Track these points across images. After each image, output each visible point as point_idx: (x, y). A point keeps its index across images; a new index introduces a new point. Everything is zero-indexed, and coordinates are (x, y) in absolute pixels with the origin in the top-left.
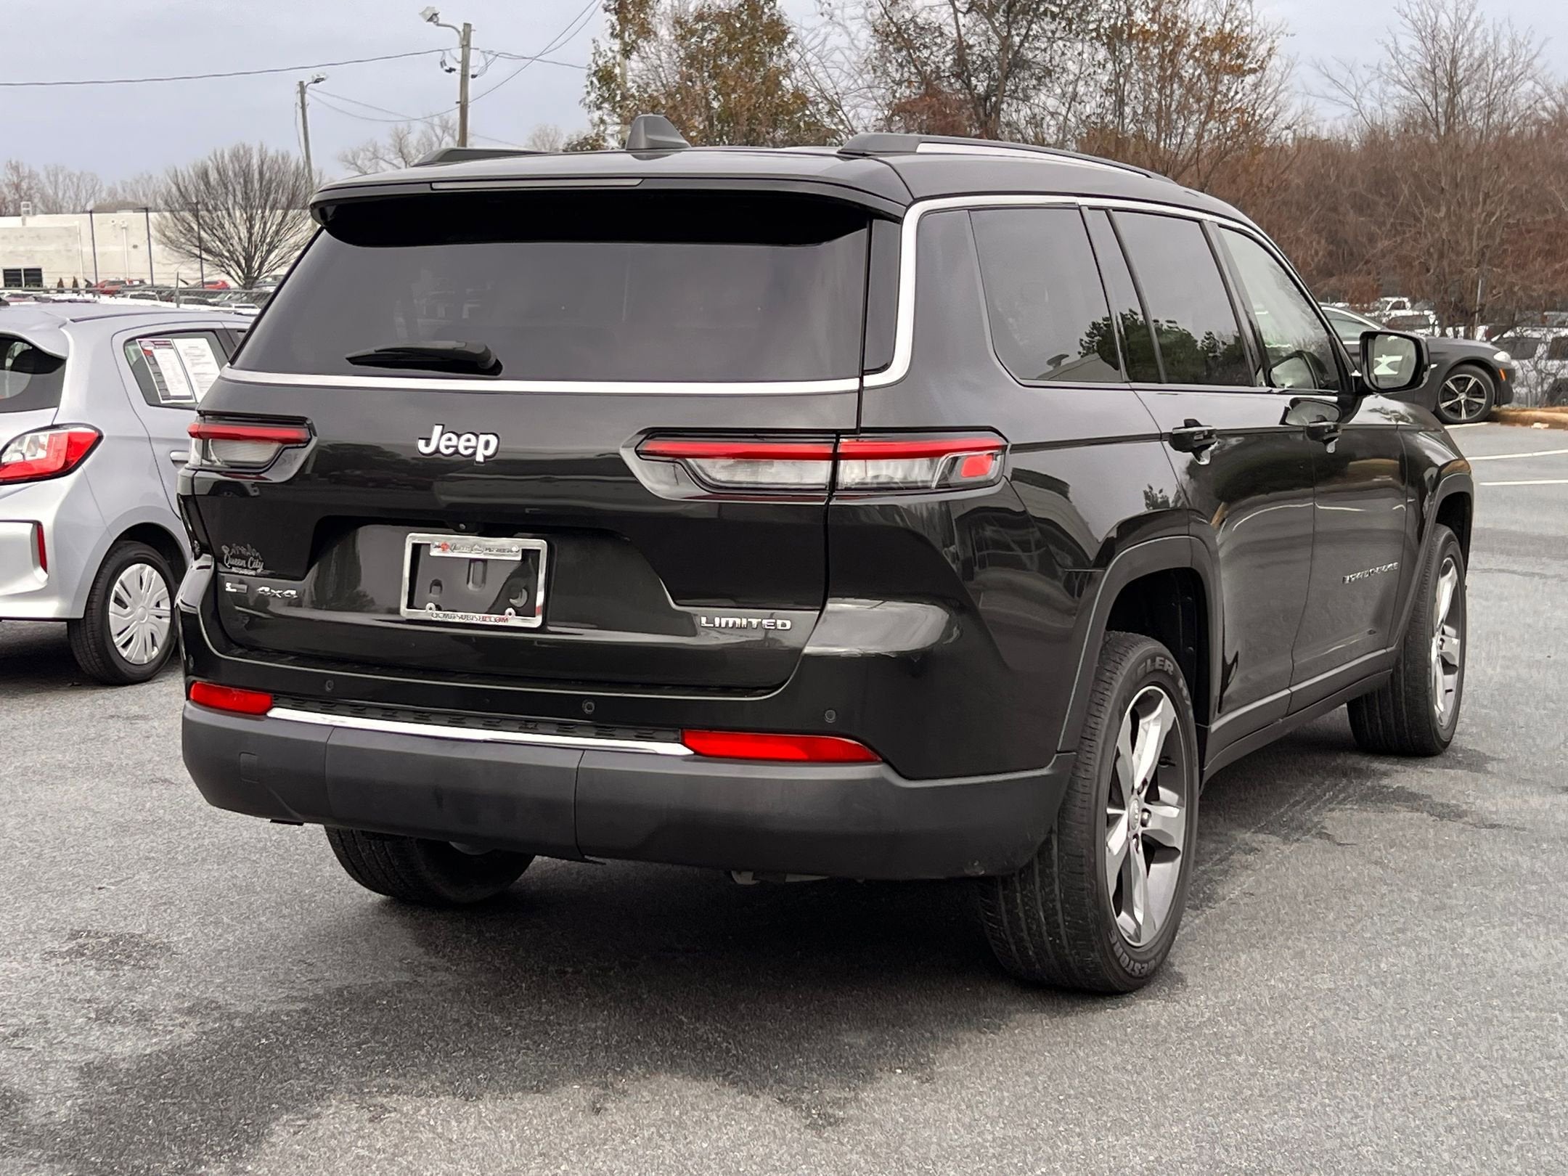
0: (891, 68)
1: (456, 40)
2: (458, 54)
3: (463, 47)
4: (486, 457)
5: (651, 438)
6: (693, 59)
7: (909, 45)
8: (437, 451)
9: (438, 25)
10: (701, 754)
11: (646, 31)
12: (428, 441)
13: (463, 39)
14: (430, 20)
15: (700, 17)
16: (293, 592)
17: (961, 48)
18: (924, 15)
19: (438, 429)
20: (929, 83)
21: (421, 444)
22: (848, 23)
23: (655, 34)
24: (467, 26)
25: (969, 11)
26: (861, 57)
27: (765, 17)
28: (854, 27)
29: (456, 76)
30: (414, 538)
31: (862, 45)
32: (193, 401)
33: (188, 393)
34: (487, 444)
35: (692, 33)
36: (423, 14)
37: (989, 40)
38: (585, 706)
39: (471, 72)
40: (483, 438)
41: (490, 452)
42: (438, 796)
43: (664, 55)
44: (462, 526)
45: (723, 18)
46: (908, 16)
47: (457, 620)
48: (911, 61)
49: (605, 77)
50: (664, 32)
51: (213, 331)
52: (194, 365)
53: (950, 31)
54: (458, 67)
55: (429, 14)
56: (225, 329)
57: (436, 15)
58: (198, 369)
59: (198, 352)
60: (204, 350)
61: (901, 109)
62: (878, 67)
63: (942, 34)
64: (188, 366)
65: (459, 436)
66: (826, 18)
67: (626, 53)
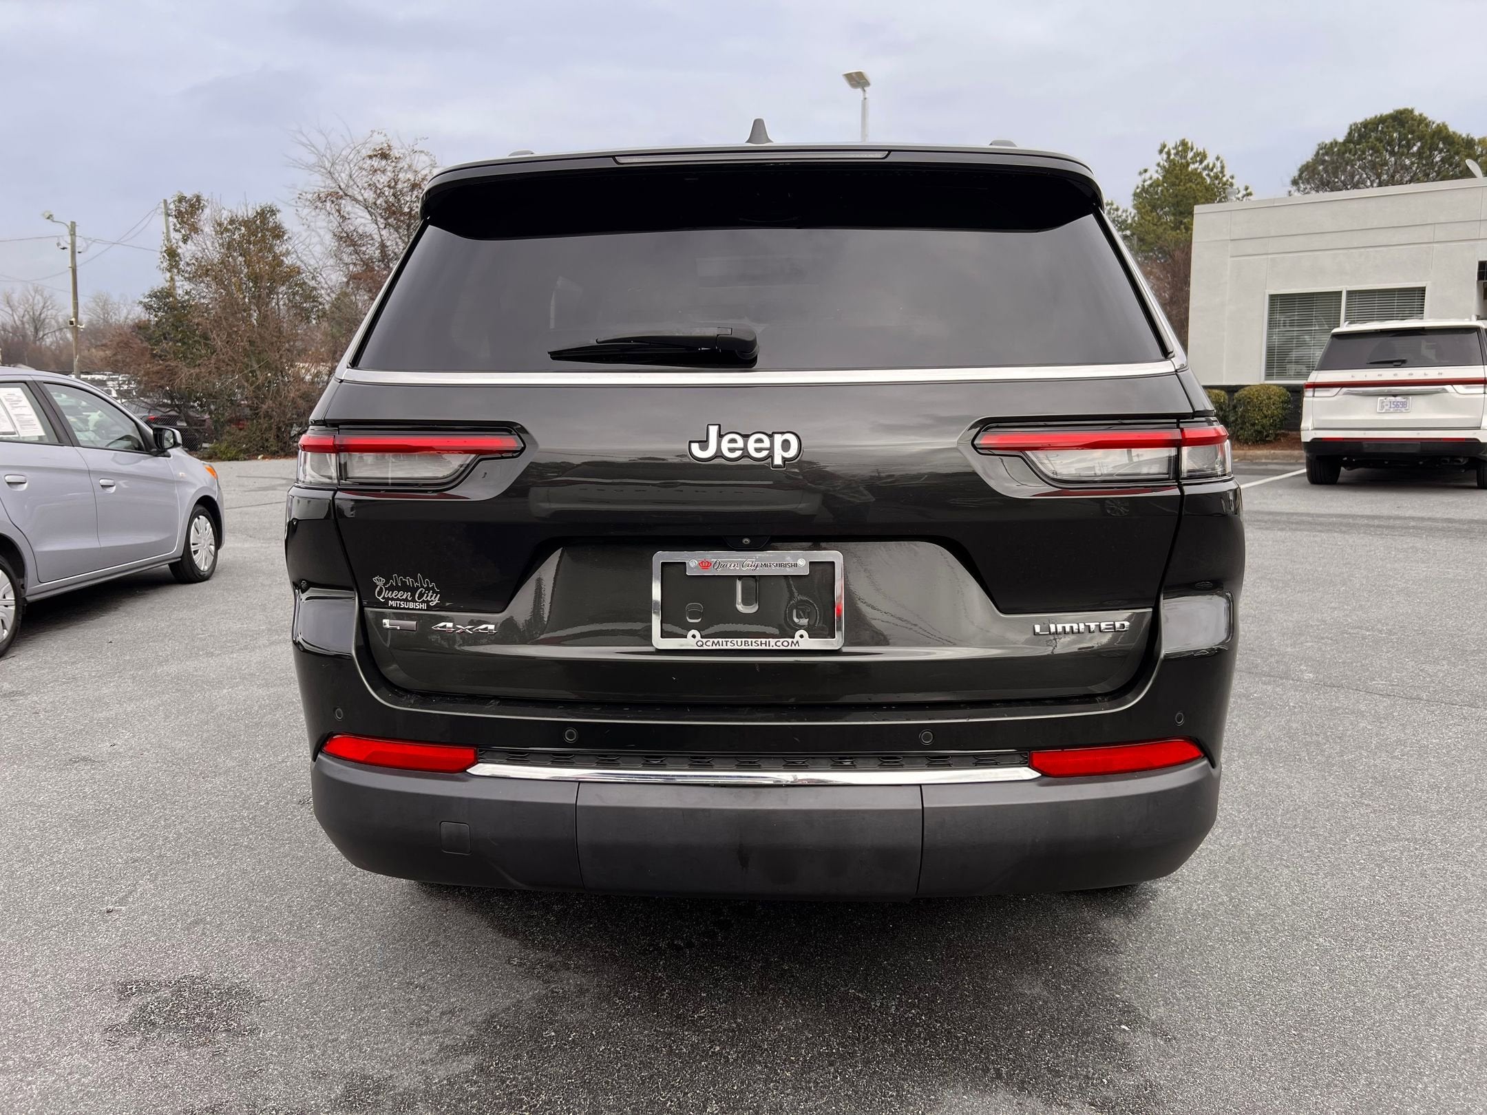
0: (345, 257)
1: (66, 231)
2: (69, 239)
3: (71, 235)
4: (784, 459)
5: (985, 430)
6: (229, 246)
7: (354, 244)
8: (718, 454)
9: (54, 221)
10: (1050, 774)
11: (195, 229)
12: (704, 444)
13: (71, 230)
14: (48, 218)
15: (232, 222)
16: (491, 627)
17: (383, 246)
18: (362, 227)
19: (713, 430)
20: (368, 264)
21: (695, 448)
22: (318, 230)
23: (201, 230)
24: (73, 224)
25: (385, 228)
26: (326, 249)
27: (271, 224)
28: (322, 232)
29: (68, 252)
30: (661, 557)
31: (328, 243)
32: (17, 436)
33: (12, 430)
34: (786, 445)
35: (227, 230)
36: (43, 215)
37: (397, 244)
38: (921, 736)
39: (77, 250)
40: (778, 439)
41: (792, 453)
42: (743, 855)
43: (208, 243)
44: (746, 541)
45: (246, 223)
46: (352, 228)
47: (729, 647)
48: (356, 252)
49: (172, 254)
50: (208, 229)
51: (25, 382)
52: (13, 408)
53: (376, 237)
54: (69, 247)
55: (47, 215)
56: (34, 381)
57: (51, 216)
58: (17, 411)
59: (15, 398)
60: (19, 397)
61: (353, 277)
62: (337, 255)
63: (373, 239)
64: (9, 408)
65: (746, 437)
66: (306, 227)
67: (185, 241)
